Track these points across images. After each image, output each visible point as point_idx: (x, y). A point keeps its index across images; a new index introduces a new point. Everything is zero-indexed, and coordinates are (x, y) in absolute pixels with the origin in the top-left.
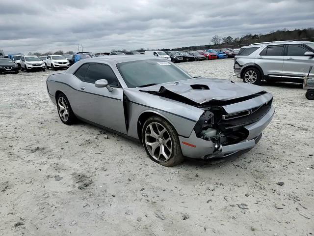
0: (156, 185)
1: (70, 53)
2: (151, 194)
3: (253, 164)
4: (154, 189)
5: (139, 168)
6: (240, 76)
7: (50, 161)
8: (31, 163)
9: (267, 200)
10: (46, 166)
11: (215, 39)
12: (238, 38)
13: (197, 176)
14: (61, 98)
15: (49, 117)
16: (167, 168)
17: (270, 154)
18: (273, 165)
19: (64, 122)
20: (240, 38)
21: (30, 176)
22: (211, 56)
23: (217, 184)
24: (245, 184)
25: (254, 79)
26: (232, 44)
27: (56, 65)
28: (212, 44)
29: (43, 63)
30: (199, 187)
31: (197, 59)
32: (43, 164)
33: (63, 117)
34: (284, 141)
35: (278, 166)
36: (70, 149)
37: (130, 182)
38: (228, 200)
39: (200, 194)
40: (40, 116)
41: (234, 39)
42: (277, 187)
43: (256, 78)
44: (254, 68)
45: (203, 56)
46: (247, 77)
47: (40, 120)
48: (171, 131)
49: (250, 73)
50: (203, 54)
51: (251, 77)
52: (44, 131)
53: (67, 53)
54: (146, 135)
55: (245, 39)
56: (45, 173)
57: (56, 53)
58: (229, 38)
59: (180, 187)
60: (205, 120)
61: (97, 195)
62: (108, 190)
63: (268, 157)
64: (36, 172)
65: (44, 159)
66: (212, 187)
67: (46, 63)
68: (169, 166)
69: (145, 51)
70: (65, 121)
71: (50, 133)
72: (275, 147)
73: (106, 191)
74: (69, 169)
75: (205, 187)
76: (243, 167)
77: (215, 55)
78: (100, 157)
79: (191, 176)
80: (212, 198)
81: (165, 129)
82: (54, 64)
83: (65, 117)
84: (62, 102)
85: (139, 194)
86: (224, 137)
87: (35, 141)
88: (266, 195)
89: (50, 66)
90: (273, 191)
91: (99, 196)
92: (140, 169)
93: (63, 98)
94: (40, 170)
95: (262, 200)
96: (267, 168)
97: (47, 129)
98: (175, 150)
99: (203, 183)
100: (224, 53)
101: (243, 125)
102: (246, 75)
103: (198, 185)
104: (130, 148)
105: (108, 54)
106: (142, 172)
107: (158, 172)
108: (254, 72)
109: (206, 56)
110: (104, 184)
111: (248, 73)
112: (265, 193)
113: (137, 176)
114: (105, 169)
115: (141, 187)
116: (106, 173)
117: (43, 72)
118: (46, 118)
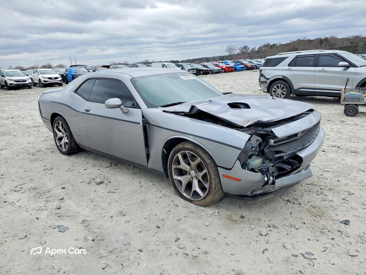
0: (193, 232)
1: (61, 66)
2: (189, 245)
3: (307, 198)
4: (192, 238)
5: (168, 209)
6: (266, 91)
7: (49, 204)
8: (24, 209)
9: (336, 246)
10: (45, 213)
11: (230, 49)
12: (255, 47)
13: (243, 217)
14: (59, 123)
15: (43, 146)
16: (203, 208)
17: (323, 184)
18: (330, 198)
19: (62, 152)
20: (257, 47)
21: (23, 228)
22: (228, 67)
23: (269, 226)
24: (303, 225)
25: (283, 94)
26: (249, 54)
27: (44, 81)
28: (227, 54)
29: (29, 79)
30: (248, 231)
31: (212, 72)
32: (41, 210)
33: (61, 145)
34: (334, 167)
35: (336, 200)
36: (75, 188)
37: (159, 230)
38: (288, 248)
39: (252, 242)
40: (30, 145)
41: (251, 49)
42: (343, 227)
43: (285, 93)
44: (282, 81)
45: (219, 68)
46: (275, 91)
47: (31, 151)
48: (208, 161)
49: (278, 87)
50: (219, 66)
51: (279, 91)
52: (38, 164)
53: (57, 66)
54: (174, 167)
55: (263, 49)
56: (44, 223)
57: (44, 67)
58: (245, 47)
59: (224, 233)
60: (252, 147)
61: (119, 250)
62: (132, 243)
63: (322, 188)
64: (31, 222)
65: (41, 203)
66: (264, 232)
67: (32, 79)
68: (206, 206)
69: (151, 63)
70: (64, 150)
71: (46, 168)
72: (326, 175)
73: (129, 244)
74: (77, 215)
75: (255, 232)
76: (296, 203)
77: (232, 67)
78: (115, 196)
79: (235, 218)
80: (267, 246)
81: (199, 159)
82: (42, 80)
83: (63, 146)
84: (60, 128)
85: (174, 247)
86: (273, 166)
87: (27, 179)
88: (333, 239)
89: (38, 82)
90: (340, 233)
91: (121, 251)
92: (170, 211)
93: (60, 122)
94: (38, 219)
95: (329, 246)
96: (324, 203)
97: (41, 162)
98: (213, 186)
99: (253, 226)
100: (242, 64)
101: (295, 151)
102: (273, 89)
103: (246, 230)
104: (151, 183)
105: (108, 67)
106: (171, 216)
107: (192, 214)
108: (282, 86)
109: (222, 69)
110: (126, 234)
111: (275, 87)
112: (331, 236)
113: (168, 221)
114: (124, 213)
115: (175, 237)
116: (126, 218)
117: (29, 90)
118: (38, 147)
